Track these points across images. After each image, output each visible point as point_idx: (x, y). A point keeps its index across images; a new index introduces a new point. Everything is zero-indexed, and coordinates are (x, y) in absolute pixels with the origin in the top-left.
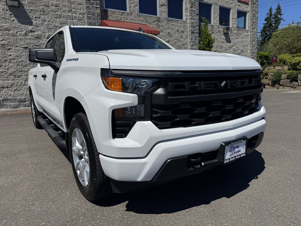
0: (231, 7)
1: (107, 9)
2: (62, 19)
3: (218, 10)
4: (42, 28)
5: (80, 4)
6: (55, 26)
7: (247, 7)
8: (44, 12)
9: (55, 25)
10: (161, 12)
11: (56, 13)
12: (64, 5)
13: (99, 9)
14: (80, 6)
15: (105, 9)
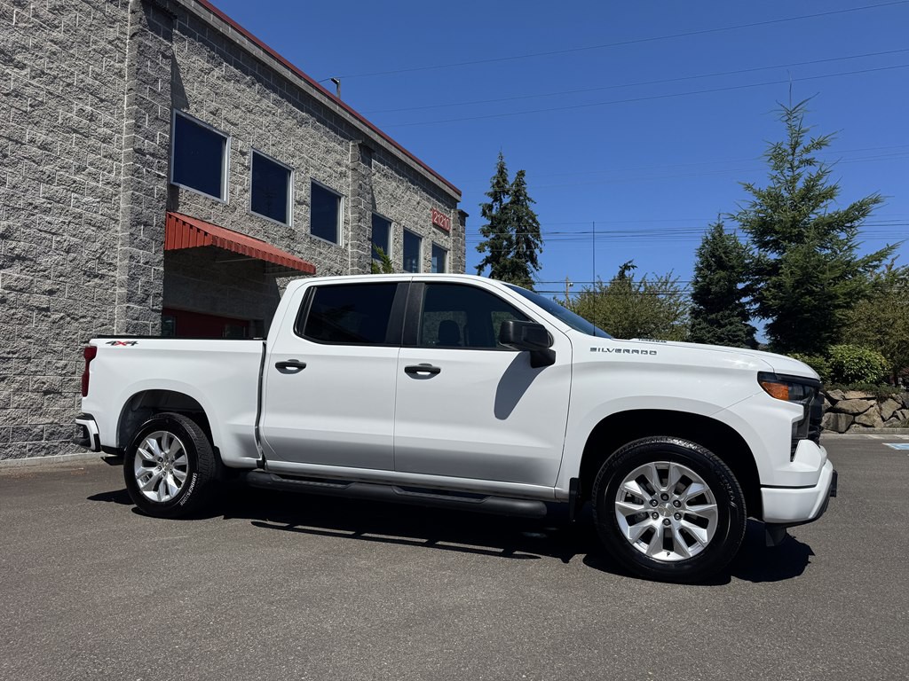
0: (422, 233)
1: (176, 184)
2: (56, 188)
3: (402, 236)
5: (111, 157)
6: (31, 204)
7: (446, 240)
9: (30, 201)
10: (297, 217)
11: (41, 168)
12: (68, 148)
13: (165, 181)
14: (110, 161)
15: (172, 182)
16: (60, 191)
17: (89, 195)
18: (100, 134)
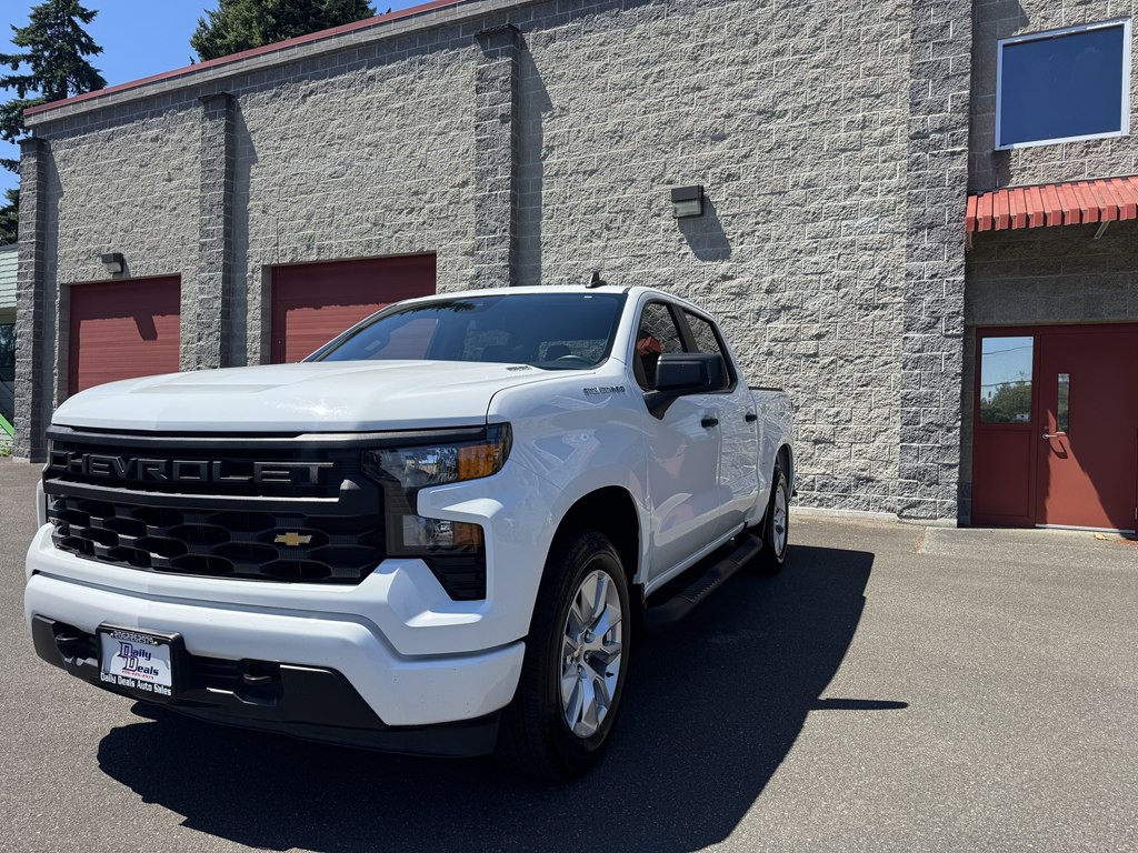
1: (1006, 147)
2: (822, 224)
4: (755, 263)
5: (891, 159)
6: (795, 250)
8: (770, 212)
11: (805, 209)
12: (835, 175)
13: (965, 156)
14: (892, 163)
15: (997, 148)
16: (825, 224)
17: (862, 216)
18: (876, 138)
